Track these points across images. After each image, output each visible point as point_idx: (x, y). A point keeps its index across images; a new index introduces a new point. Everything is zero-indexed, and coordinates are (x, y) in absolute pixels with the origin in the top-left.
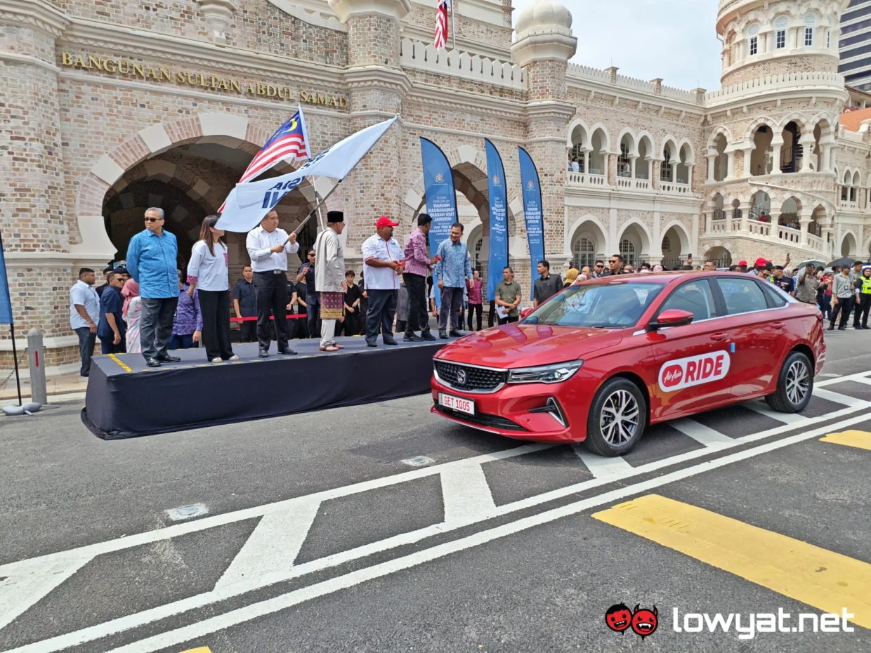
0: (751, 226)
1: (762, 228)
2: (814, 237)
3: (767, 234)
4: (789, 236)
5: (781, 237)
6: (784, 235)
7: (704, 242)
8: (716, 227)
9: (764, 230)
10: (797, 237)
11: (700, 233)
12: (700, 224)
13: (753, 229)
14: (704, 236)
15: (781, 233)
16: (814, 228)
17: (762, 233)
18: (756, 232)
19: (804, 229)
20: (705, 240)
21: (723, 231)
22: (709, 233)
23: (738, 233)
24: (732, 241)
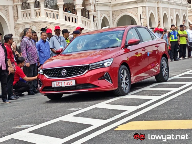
0: (47, 13)
1: (54, 14)
2: (85, 19)
3: (57, 18)
4: (71, 19)
5: (66, 20)
6: (67, 19)
7: (19, 26)
8: (25, 15)
9: (55, 15)
10: (76, 19)
11: (15, 20)
12: (14, 13)
13: (49, 15)
14: (18, 22)
15: (66, 17)
16: (85, 13)
17: (54, 18)
18: (51, 17)
19: (79, 13)
20: (18, 24)
21: (29, 18)
22: (21, 20)
23: (39, 19)
24: (36, 24)
